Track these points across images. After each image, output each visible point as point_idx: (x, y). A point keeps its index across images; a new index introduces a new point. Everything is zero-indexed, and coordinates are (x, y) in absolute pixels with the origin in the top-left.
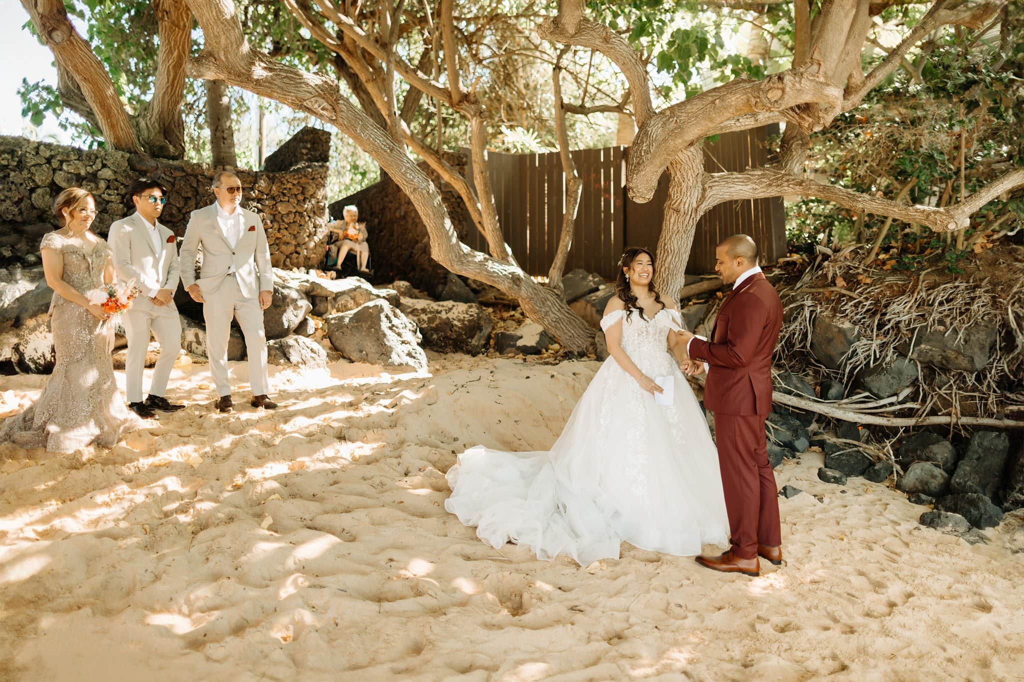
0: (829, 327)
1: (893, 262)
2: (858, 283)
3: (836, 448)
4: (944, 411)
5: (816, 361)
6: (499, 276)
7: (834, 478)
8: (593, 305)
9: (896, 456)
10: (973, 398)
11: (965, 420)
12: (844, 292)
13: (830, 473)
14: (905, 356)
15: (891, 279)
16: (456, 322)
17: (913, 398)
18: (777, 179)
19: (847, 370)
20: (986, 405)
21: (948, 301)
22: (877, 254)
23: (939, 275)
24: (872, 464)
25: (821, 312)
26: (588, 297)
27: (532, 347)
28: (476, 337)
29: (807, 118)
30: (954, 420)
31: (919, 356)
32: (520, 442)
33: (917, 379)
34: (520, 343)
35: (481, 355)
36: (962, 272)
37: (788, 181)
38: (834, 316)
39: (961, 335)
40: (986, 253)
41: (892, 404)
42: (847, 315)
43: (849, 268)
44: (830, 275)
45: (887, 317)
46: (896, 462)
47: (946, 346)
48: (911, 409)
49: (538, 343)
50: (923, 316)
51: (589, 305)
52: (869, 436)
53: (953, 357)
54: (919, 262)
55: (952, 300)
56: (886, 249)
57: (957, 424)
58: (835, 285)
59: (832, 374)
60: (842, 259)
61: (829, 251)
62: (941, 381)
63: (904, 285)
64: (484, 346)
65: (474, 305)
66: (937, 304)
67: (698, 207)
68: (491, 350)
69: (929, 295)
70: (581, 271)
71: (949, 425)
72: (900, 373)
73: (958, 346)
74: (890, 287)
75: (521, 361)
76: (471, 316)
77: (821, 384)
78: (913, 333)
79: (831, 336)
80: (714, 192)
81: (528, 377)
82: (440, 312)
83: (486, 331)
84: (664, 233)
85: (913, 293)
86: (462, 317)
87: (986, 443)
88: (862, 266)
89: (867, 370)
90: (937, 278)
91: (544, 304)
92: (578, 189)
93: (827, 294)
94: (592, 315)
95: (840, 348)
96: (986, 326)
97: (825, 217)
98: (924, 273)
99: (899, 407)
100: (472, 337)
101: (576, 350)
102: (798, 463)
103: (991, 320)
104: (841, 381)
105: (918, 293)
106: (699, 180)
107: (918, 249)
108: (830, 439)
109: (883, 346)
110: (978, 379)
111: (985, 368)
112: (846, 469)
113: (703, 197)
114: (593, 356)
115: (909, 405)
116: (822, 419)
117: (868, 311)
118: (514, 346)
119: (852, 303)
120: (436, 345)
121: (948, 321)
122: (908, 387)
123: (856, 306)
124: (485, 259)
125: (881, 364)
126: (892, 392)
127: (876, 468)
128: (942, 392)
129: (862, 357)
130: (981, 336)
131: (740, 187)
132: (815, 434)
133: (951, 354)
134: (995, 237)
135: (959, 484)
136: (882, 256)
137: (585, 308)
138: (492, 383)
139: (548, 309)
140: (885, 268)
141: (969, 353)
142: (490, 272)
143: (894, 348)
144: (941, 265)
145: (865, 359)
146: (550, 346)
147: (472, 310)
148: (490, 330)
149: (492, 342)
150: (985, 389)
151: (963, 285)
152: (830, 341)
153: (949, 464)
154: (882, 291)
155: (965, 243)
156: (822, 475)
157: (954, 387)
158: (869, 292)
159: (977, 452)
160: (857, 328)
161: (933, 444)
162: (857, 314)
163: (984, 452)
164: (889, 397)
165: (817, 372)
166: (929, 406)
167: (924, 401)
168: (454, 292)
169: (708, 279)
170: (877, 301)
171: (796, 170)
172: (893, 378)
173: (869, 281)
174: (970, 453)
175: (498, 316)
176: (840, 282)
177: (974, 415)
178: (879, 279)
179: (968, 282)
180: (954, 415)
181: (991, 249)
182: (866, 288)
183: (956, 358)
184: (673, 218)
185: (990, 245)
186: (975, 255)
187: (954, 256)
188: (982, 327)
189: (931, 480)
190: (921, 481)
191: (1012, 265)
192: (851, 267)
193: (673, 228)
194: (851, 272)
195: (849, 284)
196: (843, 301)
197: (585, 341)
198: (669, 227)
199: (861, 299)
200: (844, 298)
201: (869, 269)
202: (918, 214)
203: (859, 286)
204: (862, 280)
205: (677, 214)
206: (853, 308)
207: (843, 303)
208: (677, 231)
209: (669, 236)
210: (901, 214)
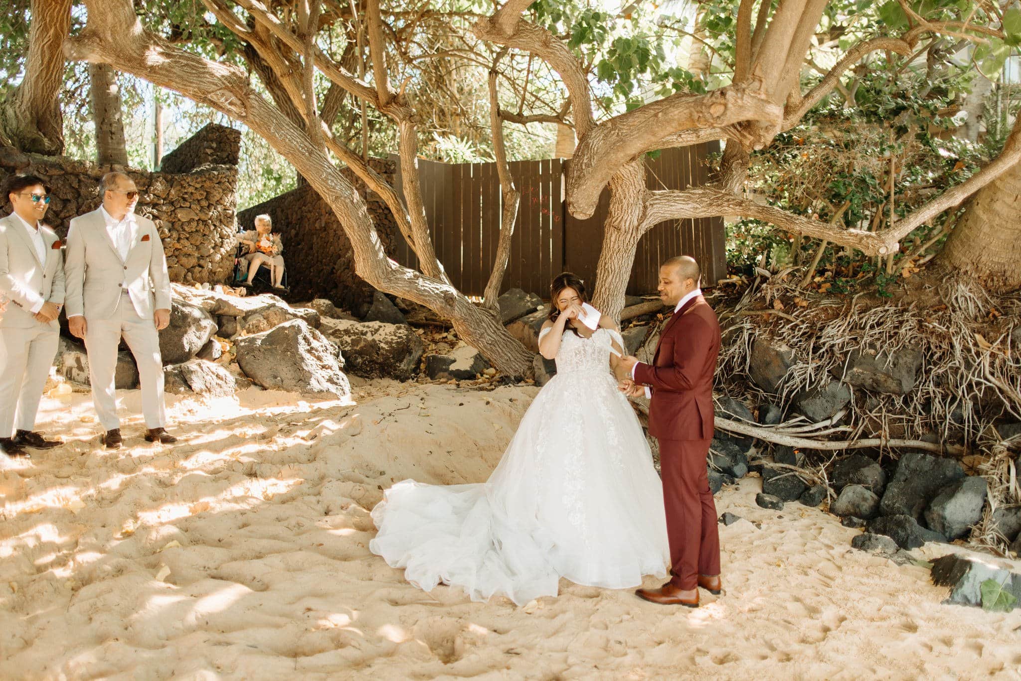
0: (767, 349)
1: (828, 285)
2: (795, 305)
3: (774, 472)
4: (874, 434)
5: (754, 385)
6: (430, 296)
7: (772, 503)
8: (531, 327)
9: (830, 480)
10: (901, 420)
11: (894, 443)
12: (781, 314)
13: (767, 498)
14: (839, 379)
15: (825, 302)
16: (382, 345)
17: (846, 421)
18: (718, 198)
19: (784, 394)
20: (912, 427)
21: (879, 324)
22: (813, 277)
23: (870, 299)
24: (807, 488)
25: (760, 335)
26: (525, 318)
27: (466, 371)
28: (405, 361)
29: (748, 136)
30: (884, 443)
31: (852, 379)
32: (452, 474)
33: (849, 402)
34: (453, 367)
35: (410, 380)
36: (892, 296)
37: (728, 201)
38: (772, 339)
39: (890, 358)
40: (914, 278)
41: (826, 428)
42: (784, 338)
43: (787, 291)
44: (768, 298)
45: (822, 341)
46: (830, 485)
47: (876, 369)
48: (844, 432)
49: (472, 367)
50: (855, 339)
51: (526, 327)
52: (804, 460)
53: (882, 380)
54: (852, 286)
55: (882, 323)
56: (821, 272)
57: (886, 446)
58: (773, 308)
59: (770, 398)
60: (780, 281)
61: (767, 274)
62: (872, 404)
63: (837, 308)
64: (414, 371)
65: (403, 325)
66: (868, 328)
67: (639, 225)
68: (422, 375)
69: (861, 319)
70: (518, 290)
71: (879, 447)
72: (834, 396)
73: (887, 369)
74: (825, 310)
75: (453, 386)
76: (400, 337)
77: (759, 409)
78: (846, 357)
79: (768, 359)
80: (655, 210)
81: (461, 404)
82: (365, 334)
83: (416, 354)
84: (604, 252)
85: (846, 316)
86: (389, 338)
87: (912, 465)
88: (798, 289)
89: (803, 394)
90: (868, 302)
91: (478, 325)
92: (515, 202)
93: (765, 317)
94: (530, 338)
95: (778, 371)
96: (913, 350)
97: (764, 238)
98: (856, 296)
99: (832, 430)
100: (401, 361)
101: (512, 375)
102: (736, 489)
103: (917, 344)
104: (778, 405)
105: (851, 316)
106: (640, 197)
107: (851, 274)
108: (768, 464)
109: (818, 369)
110: (905, 402)
111: (912, 391)
112: (783, 494)
113: (644, 215)
114: (531, 381)
115: (842, 428)
116: (760, 443)
117: (804, 334)
118: (447, 370)
119: (789, 326)
120: (361, 369)
121: (878, 344)
122: (841, 410)
123: (793, 329)
124: (415, 276)
125: (816, 388)
126: (826, 415)
127: (811, 492)
128: (873, 415)
129: (798, 380)
130: (907, 360)
131: (681, 206)
132: (754, 459)
133: (881, 377)
134: (921, 262)
135: (888, 506)
136: (817, 279)
137: (523, 330)
138: (423, 411)
139: (483, 331)
140: (820, 291)
141: (897, 376)
142: (420, 290)
143: (828, 371)
144: (872, 288)
145: (801, 382)
146: (486, 371)
147: (401, 331)
148: (420, 353)
149: (423, 366)
150: (911, 412)
151: (892, 309)
152: (768, 364)
153: (879, 487)
154: (818, 314)
155: (894, 267)
156: (760, 501)
157: (884, 411)
158: (805, 315)
159: (904, 475)
160: (794, 351)
161: (864, 467)
162: (793, 337)
163: (910, 474)
164: (823, 420)
165: (755, 396)
166: (861, 428)
167: (856, 424)
168: (379, 312)
169: (649, 300)
170: (813, 324)
171: (736, 190)
172: (827, 401)
173: (805, 304)
174: (897, 475)
175: (430, 338)
176: (778, 305)
177: (901, 437)
178: (814, 302)
179: (896, 306)
180: (883, 438)
181: (918, 274)
182: (802, 312)
183: (885, 381)
184: (614, 236)
185: (917, 270)
186: (904, 279)
187: (884, 280)
188: (909, 351)
189: (862, 503)
190: (853, 504)
191: (937, 289)
192: (789, 290)
193: (613, 247)
194: (788, 295)
195: (787, 308)
196: (781, 324)
197: (523, 365)
198: (610, 245)
199: (798, 322)
200: (782, 322)
201: (805, 292)
202: (851, 237)
203: (796, 310)
204: (798, 303)
205: (618, 233)
206: (790, 332)
207: (781, 327)
208: (617, 250)
209: (609, 255)
210: (836, 237)
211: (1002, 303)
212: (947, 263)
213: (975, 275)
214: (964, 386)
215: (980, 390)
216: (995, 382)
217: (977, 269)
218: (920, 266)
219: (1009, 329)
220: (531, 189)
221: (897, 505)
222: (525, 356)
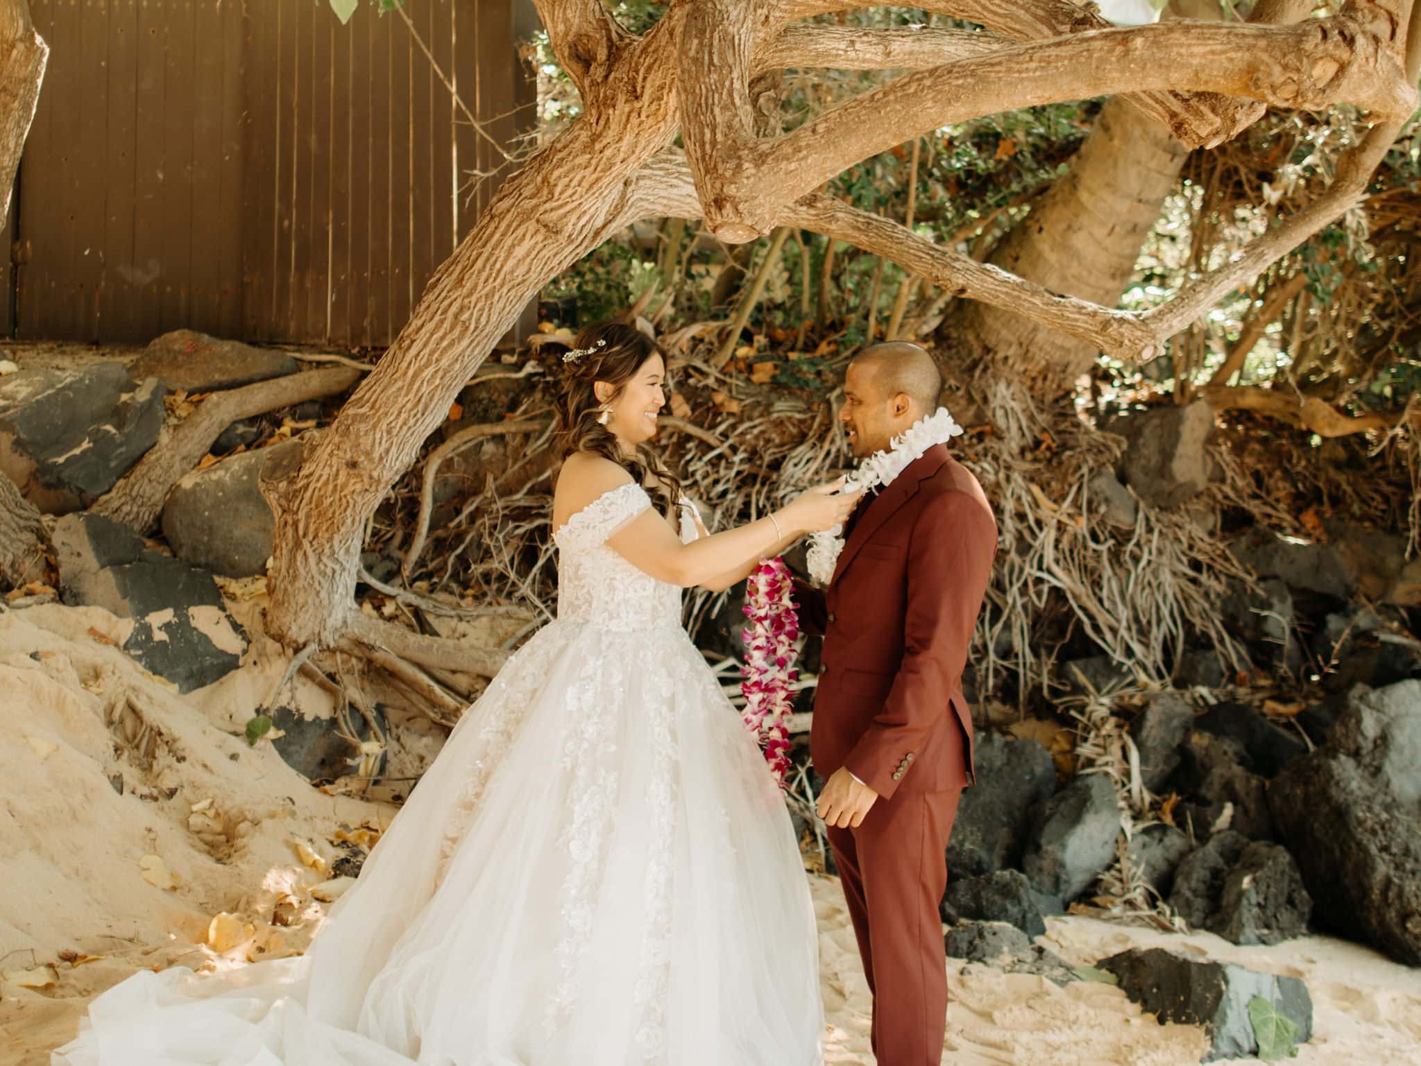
1: (768, 366)
2: (716, 411)
12: (692, 430)
15: (780, 407)
22: (739, 348)
42: (696, 483)
43: (687, 372)
54: (818, 373)
60: (676, 351)
63: (801, 421)
74: (779, 423)
85: (821, 438)
88: (713, 371)
98: (833, 397)
105: (832, 441)
107: (800, 343)
115: (806, 681)
117: (736, 474)
119: (708, 457)
123: (715, 463)
136: (744, 352)
140: (756, 378)
154: (762, 432)
158: (742, 434)
160: (718, 512)
162: (716, 482)
170: (753, 455)
173: (734, 407)
176: (680, 407)
178: (755, 406)
182: (733, 427)
191: (969, 393)
192: (691, 371)
193: (512, 272)
194: (692, 381)
195: (697, 413)
196: (690, 450)
197: (12, 541)
198: (502, 266)
199: (723, 448)
200: (690, 445)
201: (728, 380)
202: (1082, 317)
203: (719, 419)
204: (722, 404)
205: (545, 239)
206: (709, 468)
207: (688, 457)
208: (520, 279)
209: (487, 289)
210: (1047, 312)
211: (1056, 424)
212: (971, 337)
213: (1020, 367)
214: (1015, 589)
215: (1039, 594)
216: (1064, 579)
217: (1026, 356)
219: (1082, 476)
222: (20, 517)
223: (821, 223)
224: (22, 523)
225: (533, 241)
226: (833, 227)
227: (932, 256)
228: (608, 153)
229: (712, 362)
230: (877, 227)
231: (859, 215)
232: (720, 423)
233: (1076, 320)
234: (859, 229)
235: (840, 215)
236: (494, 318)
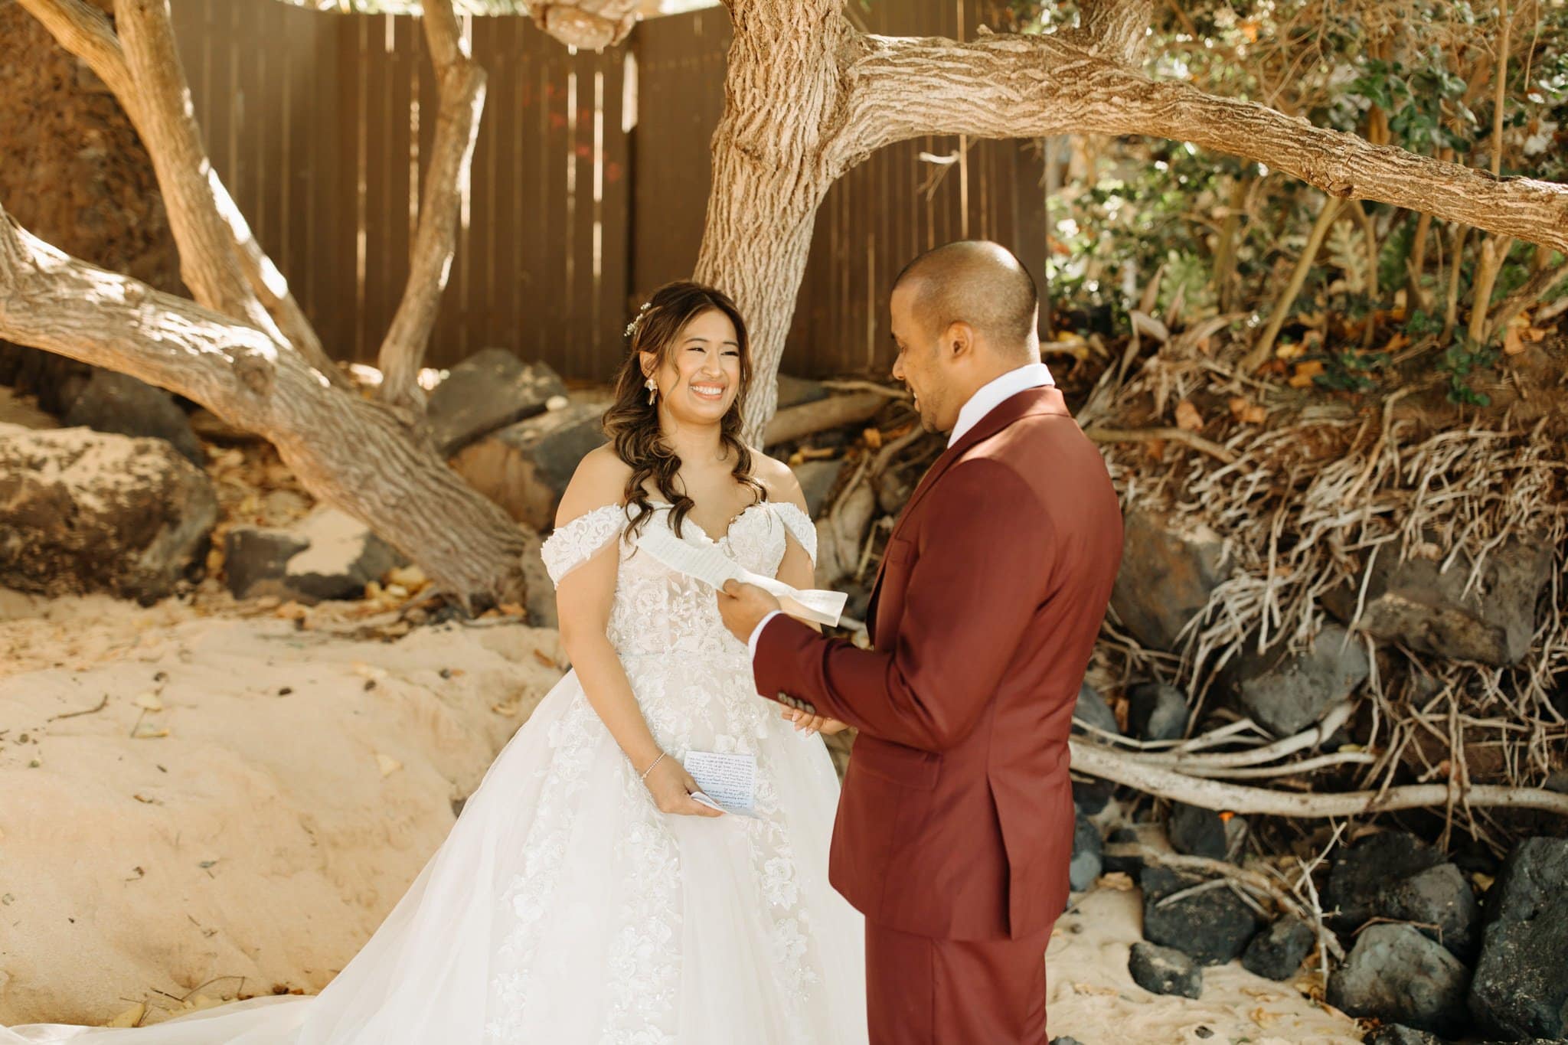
0: (1158, 539)
1: (1314, 367)
2: (1233, 420)
3: (1175, 881)
4: (1433, 772)
5: (1116, 627)
6: (187, 360)
7: (1172, 976)
8: (526, 456)
9: (1326, 906)
10: (1494, 733)
11: (1479, 795)
12: (1198, 443)
13: (1161, 961)
14: (1344, 623)
15: (1314, 414)
16: (88, 500)
17: (1355, 732)
18: (1075, 73)
19: (1200, 659)
20: (1524, 751)
21: (1452, 476)
22: (1275, 346)
23: (1426, 407)
24: (1263, 927)
25: (1138, 497)
26: (513, 432)
27: (336, 579)
28: (156, 546)
30: (1455, 795)
31: (1376, 623)
32: (210, 945)
33: (1365, 681)
34: (298, 566)
35: (173, 602)
36: (1486, 402)
37: (1107, 82)
38: (1171, 509)
39: (1477, 570)
40: (1533, 354)
41: (1306, 753)
42: (1203, 508)
43: (1208, 377)
44: (1162, 396)
45: (1305, 518)
46: (1327, 923)
47: (1443, 599)
48: (1350, 766)
49: (358, 565)
50: (1388, 516)
51: (514, 457)
52: (1246, 838)
53: (1456, 626)
54: (1378, 371)
55: (1459, 475)
56: (1294, 332)
57: (1460, 805)
58: (1174, 423)
59: (1158, 667)
60: (1191, 352)
61: (1160, 331)
62: (1420, 688)
63: (1343, 431)
64: (188, 572)
65: (154, 443)
66: (1424, 486)
67: (823, 145)
68: (210, 585)
69: (1405, 460)
70: (500, 354)
71: (1441, 808)
72: (1330, 668)
73: (1471, 598)
74: (1312, 434)
75: (285, 626)
76: (142, 478)
77: (1130, 693)
78: (1363, 562)
79: (1160, 564)
80: (876, 99)
81: (285, 692)
82: (37, 465)
83: (193, 527)
84: (711, 236)
85: (1367, 452)
86: (109, 480)
87: (1551, 873)
88: (1240, 375)
89: (1249, 660)
90: (1423, 415)
91: (354, 452)
92: (470, 97)
93: (1153, 448)
94: (522, 486)
95: (1183, 597)
96: (1532, 547)
97: (1142, 239)
98: (1391, 399)
99: (1324, 760)
100: (143, 546)
101: (465, 592)
102: (1074, 929)
103: (1542, 531)
104: (1181, 688)
105: (1381, 454)
106: (831, 42)
107: (1369, 337)
108: (1152, 850)
109: (1288, 593)
110: (1505, 684)
111: (1527, 656)
112: (1197, 942)
113: (839, 116)
114: (515, 610)
115: (1348, 754)
116: (1139, 801)
117: (1256, 496)
118: (278, 574)
119: (1218, 475)
120: (19, 568)
121: (1447, 530)
122: (1341, 703)
123: (1226, 483)
124: (128, 296)
125: (1283, 645)
126: (1307, 719)
127: (1275, 938)
128: (1425, 718)
129: (1236, 622)
130: (1523, 574)
131: (959, 91)
132: (1116, 836)
133: (1452, 620)
134: (1547, 313)
135: (1494, 995)
136: (1286, 350)
137: (504, 464)
138: (150, 718)
139: (369, 468)
140: (1295, 381)
141: (1494, 618)
142: (149, 342)
143: (1317, 600)
144: (1430, 379)
145: (1244, 627)
146: (398, 575)
147: (147, 459)
148: (206, 521)
149: (215, 559)
150: (1522, 712)
151: (1486, 437)
152: (1157, 577)
153: (1459, 930)
154: (1291, 445)
155: (1489, 323)
156: (1139, 971)
157: (1454, 706)
158: (1261, 448)
159: (1525, 897)
160: (1228, 543)
161: (1418, 871)
162: (1228, 506)
163: (1546, 897)
164: (1300, 731)
165: (1117, 658)
166: (1395, 754)
167: (1382, 743)
169: (843, 392)
170: (1278, 473)
171: (1129, 51)
172: (1313, 682)
173: (1258, 416)
174: (1511, 901)
175: (256, 476)
176: (1188, 417)
177: (1494, 777)
178: (1282, 413)
179: (1496, 428)
180: (1453, 783)
181: (1542, 343)
182: (1252, 438)
183: (1464, 629)
184: (741, 180)
185: (1538, 335)
186: (1508, 356)
187: (1465, 359)
188: (1523, 551)
189: (1419, 979)
190: (1391, 981)
192: (1213, 376)
193: (740, 220)
194: (1212, 388)
195: (1210, 424)
196: (1195, 468)
197: (494, 563)
198: (729, 213)
199: (1240, 464)
200: (1197, 462)
201: (1256, 383)
202: (1530, 205)
203: (1234, 430)
204: (1240, 413)
205: (755, 168)
206: (1219, 489)
207: (1194, 476)
208: (752, 229)
209: (727, 245)
210: (1473, 204)
218: (1544, 325)
220: (546, 90)
221: (1520, 994)
222: (502, 540)
223: (1160, 120)
224: (505, 546)
225: (745, 176)
226: (1175, 124)
227: (1303, 143)
228: (751, 25)
229: (1241, 364)
230: (1231, 115)
231: (1210, 102)
232: (1236, 434)
233: (1520, 211)
234: (1208, 121)
235: (1183, 105)
236: (749, 284)
